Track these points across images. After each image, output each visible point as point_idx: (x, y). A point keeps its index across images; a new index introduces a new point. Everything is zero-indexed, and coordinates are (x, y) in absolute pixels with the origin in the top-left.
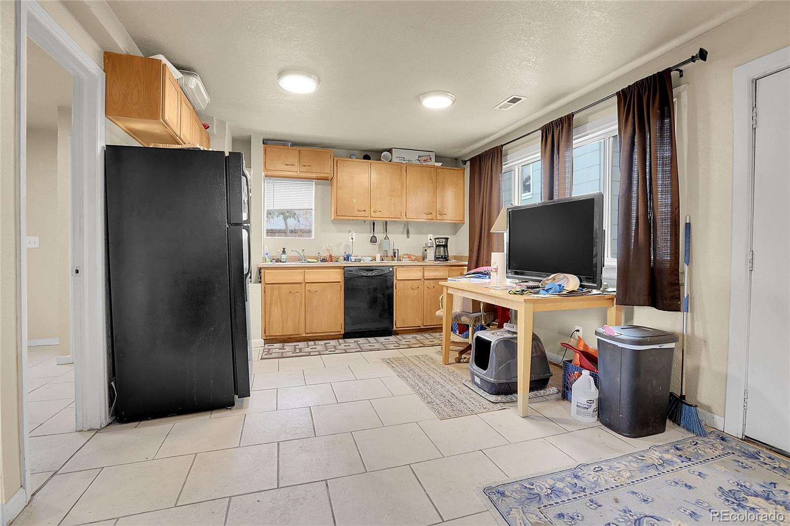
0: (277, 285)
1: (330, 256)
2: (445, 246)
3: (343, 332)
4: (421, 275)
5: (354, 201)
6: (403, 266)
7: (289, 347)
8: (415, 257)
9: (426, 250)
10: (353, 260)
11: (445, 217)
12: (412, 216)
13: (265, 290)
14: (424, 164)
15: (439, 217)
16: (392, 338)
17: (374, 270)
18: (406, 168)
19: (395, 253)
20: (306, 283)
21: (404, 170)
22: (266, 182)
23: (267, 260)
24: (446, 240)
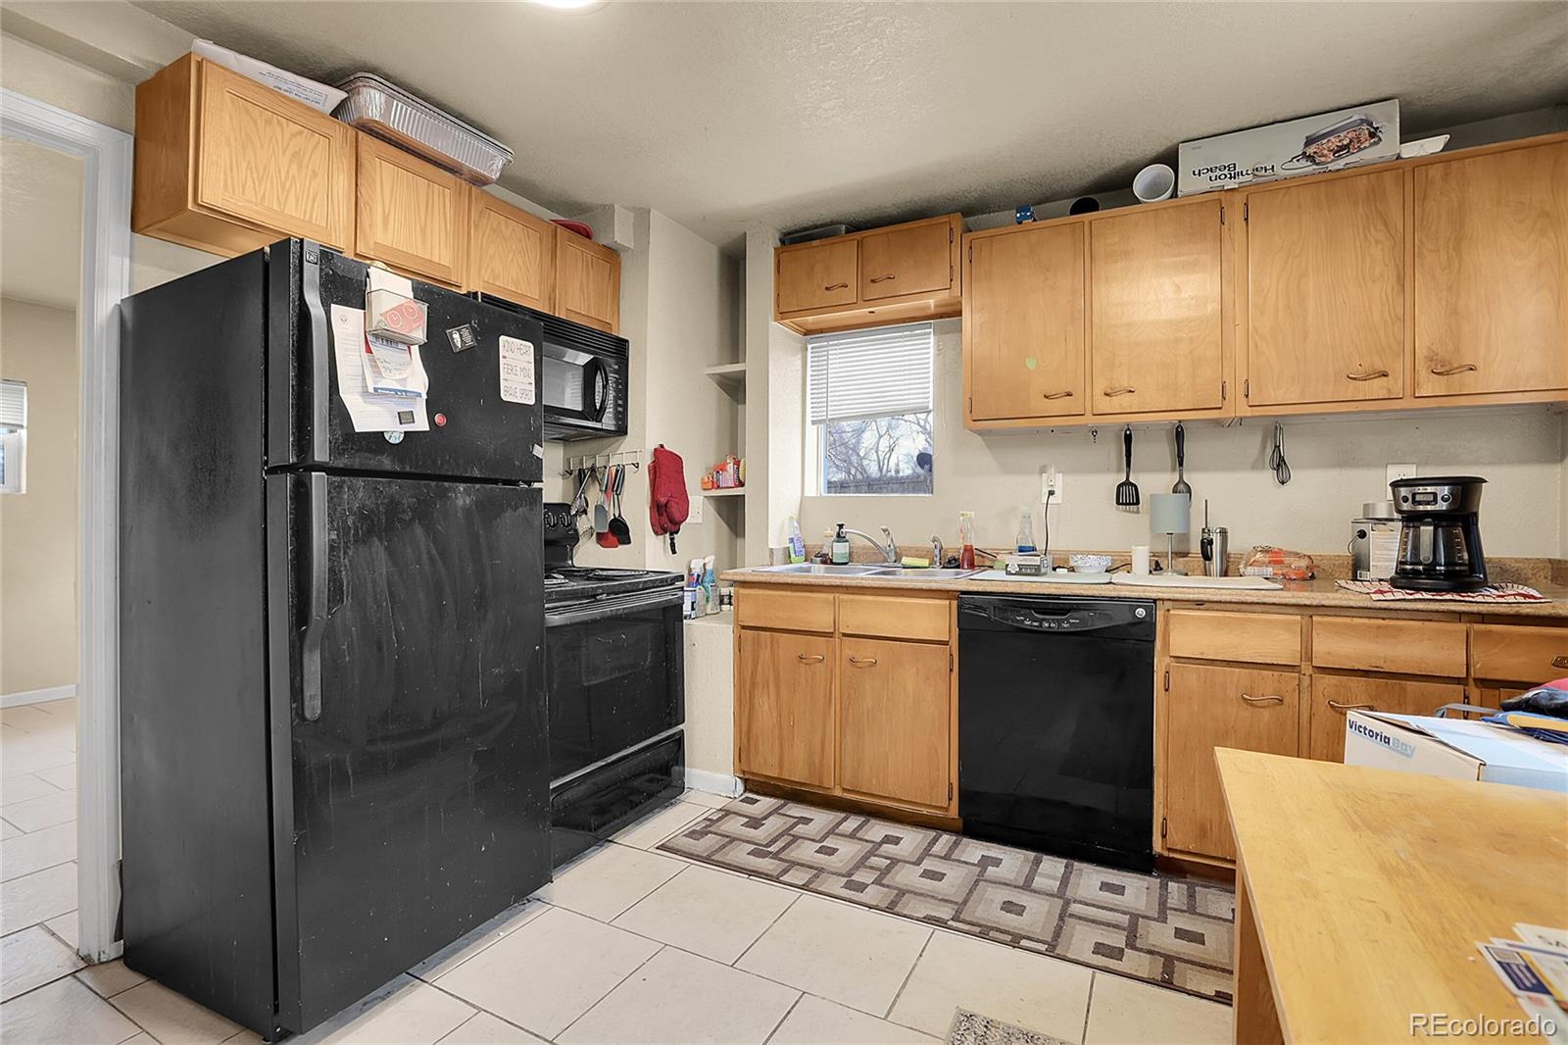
0: (768, 633)
1: (967, 549)
3: (954, 813)
4: (1298, 644)
5: (1031, 364)
6: (1199, 604)
8: (1304, 563)
9: (1362, 534)
10: (1014, 569)
11: (1471, 382)
12: (1277, 393)
13: (740, 644)
15: (1430, 386)
17: (1069, 611)
18: (1246, 204)
19: (1206, 544)
21: (1235, 216)
22: (809, 350)
23: (793, 555)
24: (1466, 490)
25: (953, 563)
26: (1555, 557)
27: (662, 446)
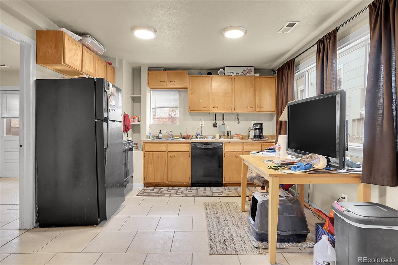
0: (151, 152)
1: (187, 135)
2: (261, 129)
3: (190, 182)
4: (242, 148)
5: (201, 101)
6: (229, 142)
7: (156, 189)
8: (242, 136)
9: (249, 132)
10: (199, 138)
11: (262, 110)
12: (239, 109)
13: (145, 155)
14: (247, 75)
15: (258, 110)
16: (221, 189)
17: (210, 144)
18: (235, 78)
19: (228, 133)
20: (168, 151)
21: (233, 80)
22: (152, 92)
23: (150, 137)
24: (261, 125)
26: (271, 134)
27: (125, 113)
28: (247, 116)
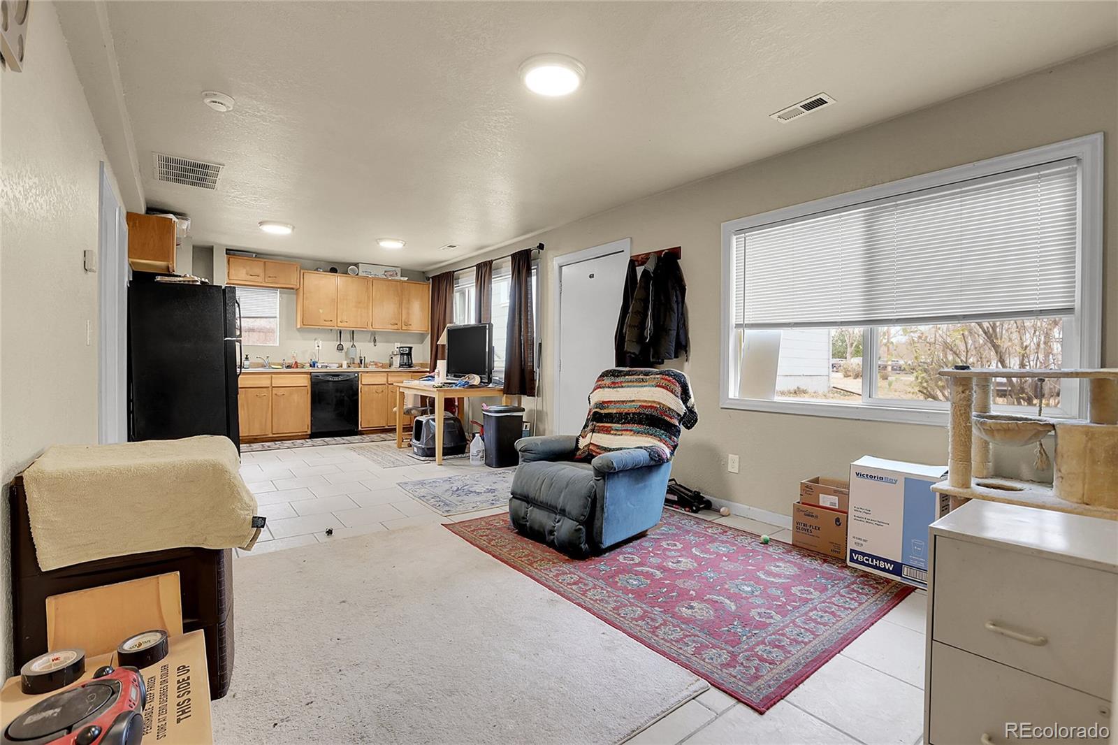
0: (244, 389)
1: (296, 362)
2: (409, 354)
3: (309, 432)
4: (385, 380)
5: (321, 311)
6: (368, 372)
7: (255, 446)
8: (381, 364)
9: (392, 358)
10: (320, 366)
11: (411, 328)
12: (378, 326)
14: (391, 278)
15: (404, 328)
16: (358, 438)
17: (340, 375)
18: (373, 281)
19: (361, 361)
20: (273, 387)
21: (370, 284)
24: (410, 348)
25: (288, 367)
26: (421, 362)
28: (389, 337)
